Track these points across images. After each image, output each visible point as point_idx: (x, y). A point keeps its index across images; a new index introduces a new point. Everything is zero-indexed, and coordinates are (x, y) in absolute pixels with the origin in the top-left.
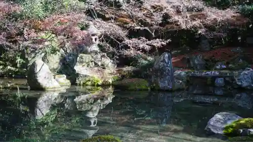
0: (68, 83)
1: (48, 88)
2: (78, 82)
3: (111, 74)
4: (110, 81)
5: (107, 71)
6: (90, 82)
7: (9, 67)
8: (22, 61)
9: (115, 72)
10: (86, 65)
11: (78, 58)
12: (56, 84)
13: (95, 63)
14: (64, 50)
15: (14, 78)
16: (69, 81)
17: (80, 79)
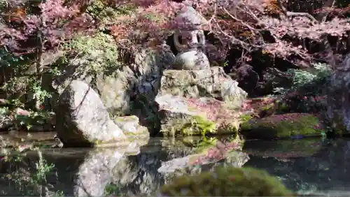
0: (144, 133)
1: (101, 142)
2: (164, 129)
3: (237, 109)
4: (236, 124)
5: (227, 104)
6: (191, 129)
7: (19, 111)
8: (45, 93)
9: (245, 105)
10: (181, 93)
11: (163, 78)
12: (117, 133)
13: (199, 88)
14: (132, 68)
15: (31, 131)
16: (145, 129)
17: (169, 124)
